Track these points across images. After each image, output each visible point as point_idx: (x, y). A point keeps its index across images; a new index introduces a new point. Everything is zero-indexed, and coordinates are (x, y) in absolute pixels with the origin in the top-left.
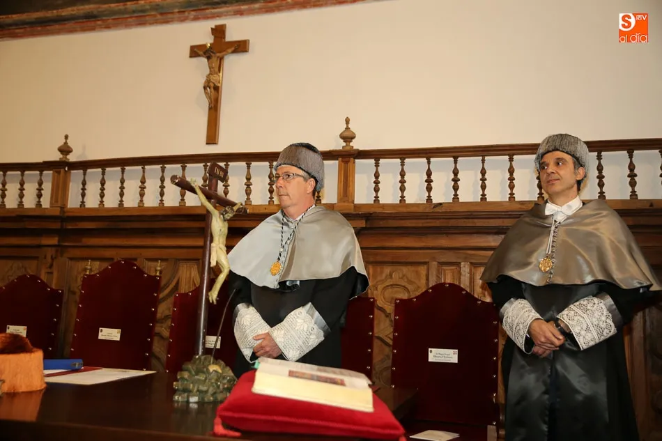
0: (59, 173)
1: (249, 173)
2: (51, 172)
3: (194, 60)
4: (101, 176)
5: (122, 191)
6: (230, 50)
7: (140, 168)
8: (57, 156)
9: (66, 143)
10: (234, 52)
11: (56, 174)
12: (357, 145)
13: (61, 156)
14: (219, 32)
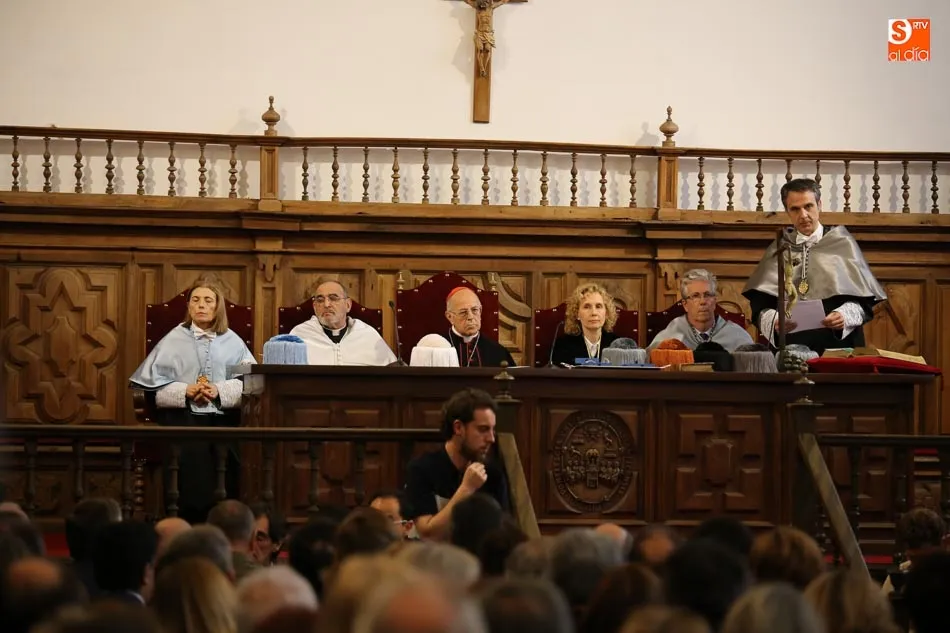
0: (270, 152)
4: (332, 159)
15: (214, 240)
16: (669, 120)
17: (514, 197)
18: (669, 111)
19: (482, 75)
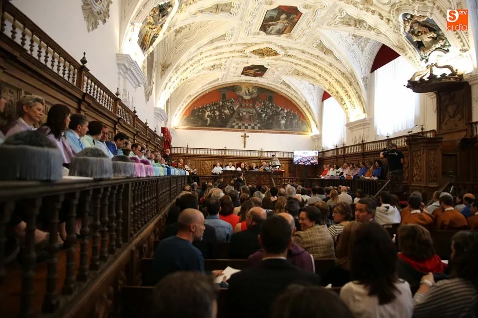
3: (242, 137)
9: (225, 147)
12: (263, 150)
14: (245, 134)
15: (220, 159)
18: (262, 147)
19: (245, 144)
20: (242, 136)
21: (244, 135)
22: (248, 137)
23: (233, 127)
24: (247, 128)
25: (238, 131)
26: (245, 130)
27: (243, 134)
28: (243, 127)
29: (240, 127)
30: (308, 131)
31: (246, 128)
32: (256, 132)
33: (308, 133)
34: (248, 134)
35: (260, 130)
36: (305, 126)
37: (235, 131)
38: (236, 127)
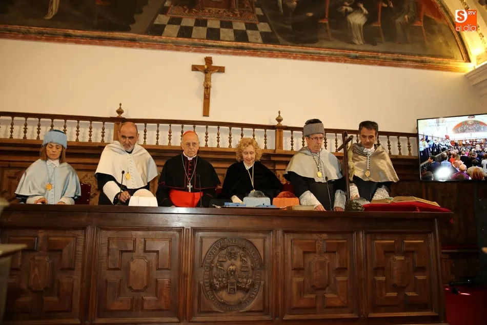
0: (118, 124)
1: (230, 132)
2: (113, 123)
3: (195, 73)
4: (144, 128)
5: (158, 137)
6: (217, 70)
7: (168, 125)
8: (116, 115)
9: (120, 108)
10: (218, 72)
11: (116, 125)
12: (283, 123)
13: (118, 115)
14: (208, 61)
15: (93, 159)
16: (279, 116)
17: (218, 144)
18: (279, 112)
19: (207, 98)
20: (195, 68)
21: (202, 63)
22: (221, 70)
23: (158, 30)
24: (217, 38)
25: (177, 47)
26: (210, 43)
27: (199, 58)
28: (200, 32)
29: (186, 32)
30: (452, 58)
31: (213, 34)
32: (254, 52)
33: (452, 64)
34: (218, 60)
35: (270, 46)
36: (440, 40)
37: (164, 46)
38: (171, 31)
